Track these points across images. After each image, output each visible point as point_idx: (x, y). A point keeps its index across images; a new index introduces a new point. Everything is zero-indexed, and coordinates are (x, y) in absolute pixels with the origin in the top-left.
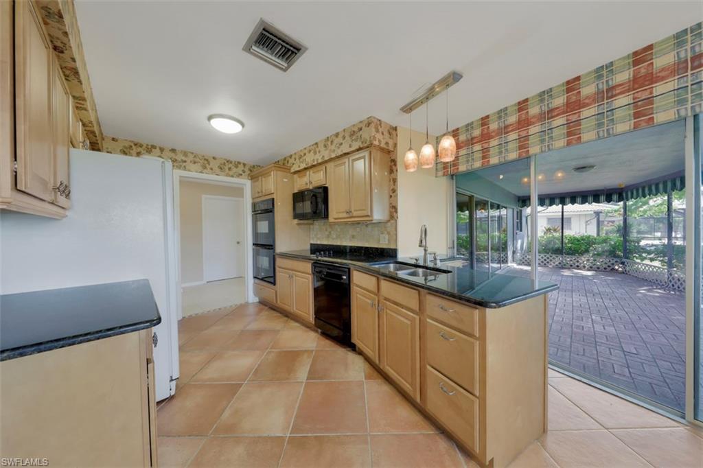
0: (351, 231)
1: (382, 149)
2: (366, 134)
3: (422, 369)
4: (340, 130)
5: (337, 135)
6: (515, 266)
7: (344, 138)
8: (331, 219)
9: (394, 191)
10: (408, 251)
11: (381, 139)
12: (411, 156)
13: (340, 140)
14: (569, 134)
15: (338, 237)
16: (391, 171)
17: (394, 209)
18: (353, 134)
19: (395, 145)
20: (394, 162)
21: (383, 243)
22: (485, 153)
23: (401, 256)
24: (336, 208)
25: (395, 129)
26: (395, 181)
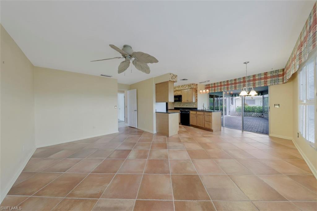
0: (186, 104)
1: (194, 89)
2: (192, 86)
3: (204, 122)
4: (186, 84)
5: (185, 85)
6: (229, 116)
7: (187, 86)
8: (182, 102)
9: (197, 96)
10: (200, 108)
11: (195, 87)
12: (201, 91)
13: (185, 86)
14: (227, 89)
15: (182, 106)
16: (196, 93)
17: (197, 100)
18: (189, 86)
19: (197, 88)
20: (197, 91)
21: (194, 107)
22: (215, 90)
23: (198, 109)
24: (184, 99)
25: (197, 84)
26: (197, 94)
